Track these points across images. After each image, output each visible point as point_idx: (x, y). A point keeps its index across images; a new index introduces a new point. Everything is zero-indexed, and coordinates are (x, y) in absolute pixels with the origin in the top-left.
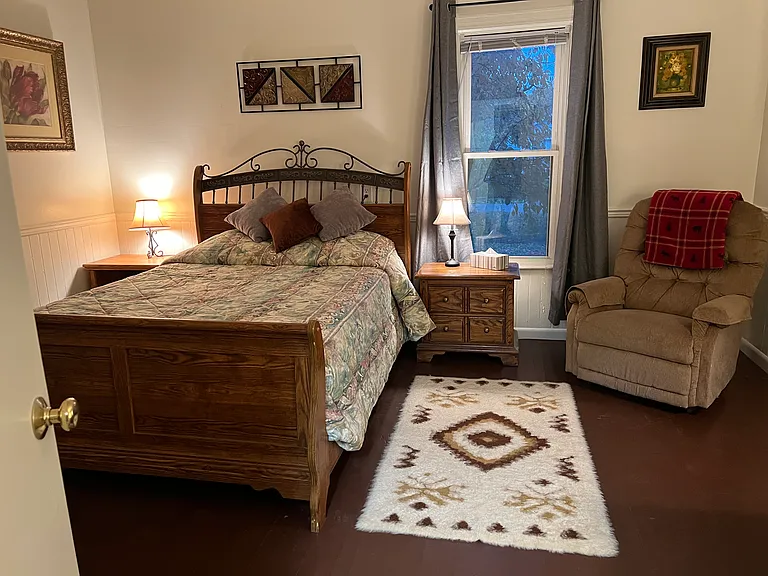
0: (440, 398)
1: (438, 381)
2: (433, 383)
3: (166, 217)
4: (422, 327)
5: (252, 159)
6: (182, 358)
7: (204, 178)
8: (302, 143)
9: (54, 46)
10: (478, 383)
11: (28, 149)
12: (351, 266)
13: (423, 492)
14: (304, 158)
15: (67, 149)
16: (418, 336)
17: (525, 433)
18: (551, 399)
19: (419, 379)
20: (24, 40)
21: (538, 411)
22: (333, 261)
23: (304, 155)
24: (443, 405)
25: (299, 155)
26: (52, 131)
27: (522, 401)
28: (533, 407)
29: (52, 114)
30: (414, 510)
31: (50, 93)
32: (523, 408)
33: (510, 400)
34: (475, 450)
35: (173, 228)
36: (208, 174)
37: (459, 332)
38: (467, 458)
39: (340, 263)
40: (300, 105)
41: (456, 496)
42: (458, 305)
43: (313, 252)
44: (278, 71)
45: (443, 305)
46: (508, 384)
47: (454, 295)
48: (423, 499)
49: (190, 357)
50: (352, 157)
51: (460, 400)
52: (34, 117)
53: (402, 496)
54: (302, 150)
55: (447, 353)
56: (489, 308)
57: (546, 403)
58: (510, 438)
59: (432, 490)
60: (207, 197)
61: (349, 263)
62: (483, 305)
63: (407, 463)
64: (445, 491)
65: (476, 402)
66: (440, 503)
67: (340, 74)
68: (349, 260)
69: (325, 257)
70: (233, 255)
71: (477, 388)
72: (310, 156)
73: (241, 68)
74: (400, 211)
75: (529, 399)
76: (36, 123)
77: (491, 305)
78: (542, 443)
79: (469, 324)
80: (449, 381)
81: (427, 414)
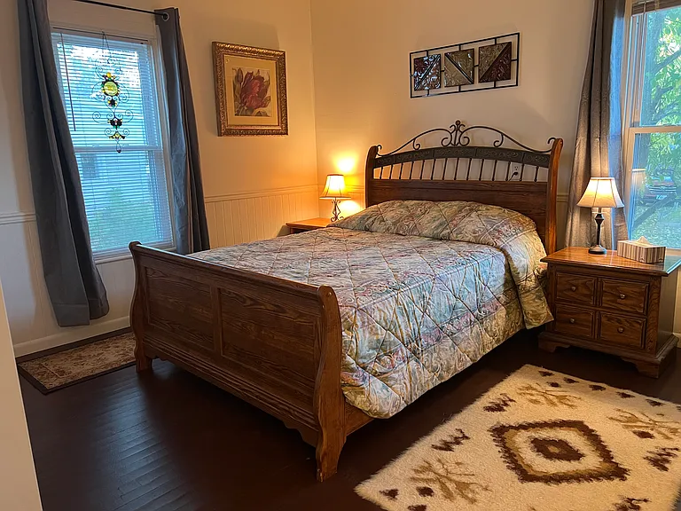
0: (534, 392)
1: (545, 374)
2: (539, 375)
3: (350, 189)
4: (537, 316)
5: (414, 139)
6: (249, 302)
7: (377, 157)
8: (458, 123)
9: (278, 55)
10: (591, 386)
11: (251, 134)
12: (469, 242)
13: (439, 479)
14: (458, 135)
15: (281, 134)
16: (530, 324)
17: (606, 454)
18: (674, 426)
19: (527, 368)
20: (254, 52)
21: (644, 435)
22: (453, 236)
23: (459, 134)
24: (531, 401)
25: (453, 135)
26: (272, 120)
27: (633, 419)
28: (641, 430)
29: (272, 108)
30: (418, 493)
31: (272, 92)
32: (627, 427)
33: (616, 415)
34: (530, 457)
35: (353, 199)
36: (381, 153)
37: (588, 327)
38: (514, 462)
39: (459, 239)
40: (460, 86)
41: (470, 495)
42: (589, 296)
43: (441, 224)
44: (443, 56)
45: (569, 293)
46: (629, 396)
47: (584, 284)
48: (435, 487)
49: (252, 302)
50: (503, 134)
51: (555, 400)
52: (257, 110)
53: (416, 476)
54: (457, 130)
55: (572, 347)
56: (626, 305)
57: (663, 430)
58: (582, 455)
59: (450, 480)
60: (377, 173)
61: (467, 239)
62: (619, 300)
63: (447, 447)
64: (462, 487)
65: (571, 406)
66: (449, 496)
67: (498, 53)
68: (470, 237)
69: (449, 231)
70: (376, 224)
71: (586, 392)
72: (464, 135)
73: (414, 57)
74: (541, 189)
75: (644, 418)
76: (259, 114)
77: (628, 302)
78: (619, 473)
79: (600, 319)
80: (558, 377)
81: (506, 405)
